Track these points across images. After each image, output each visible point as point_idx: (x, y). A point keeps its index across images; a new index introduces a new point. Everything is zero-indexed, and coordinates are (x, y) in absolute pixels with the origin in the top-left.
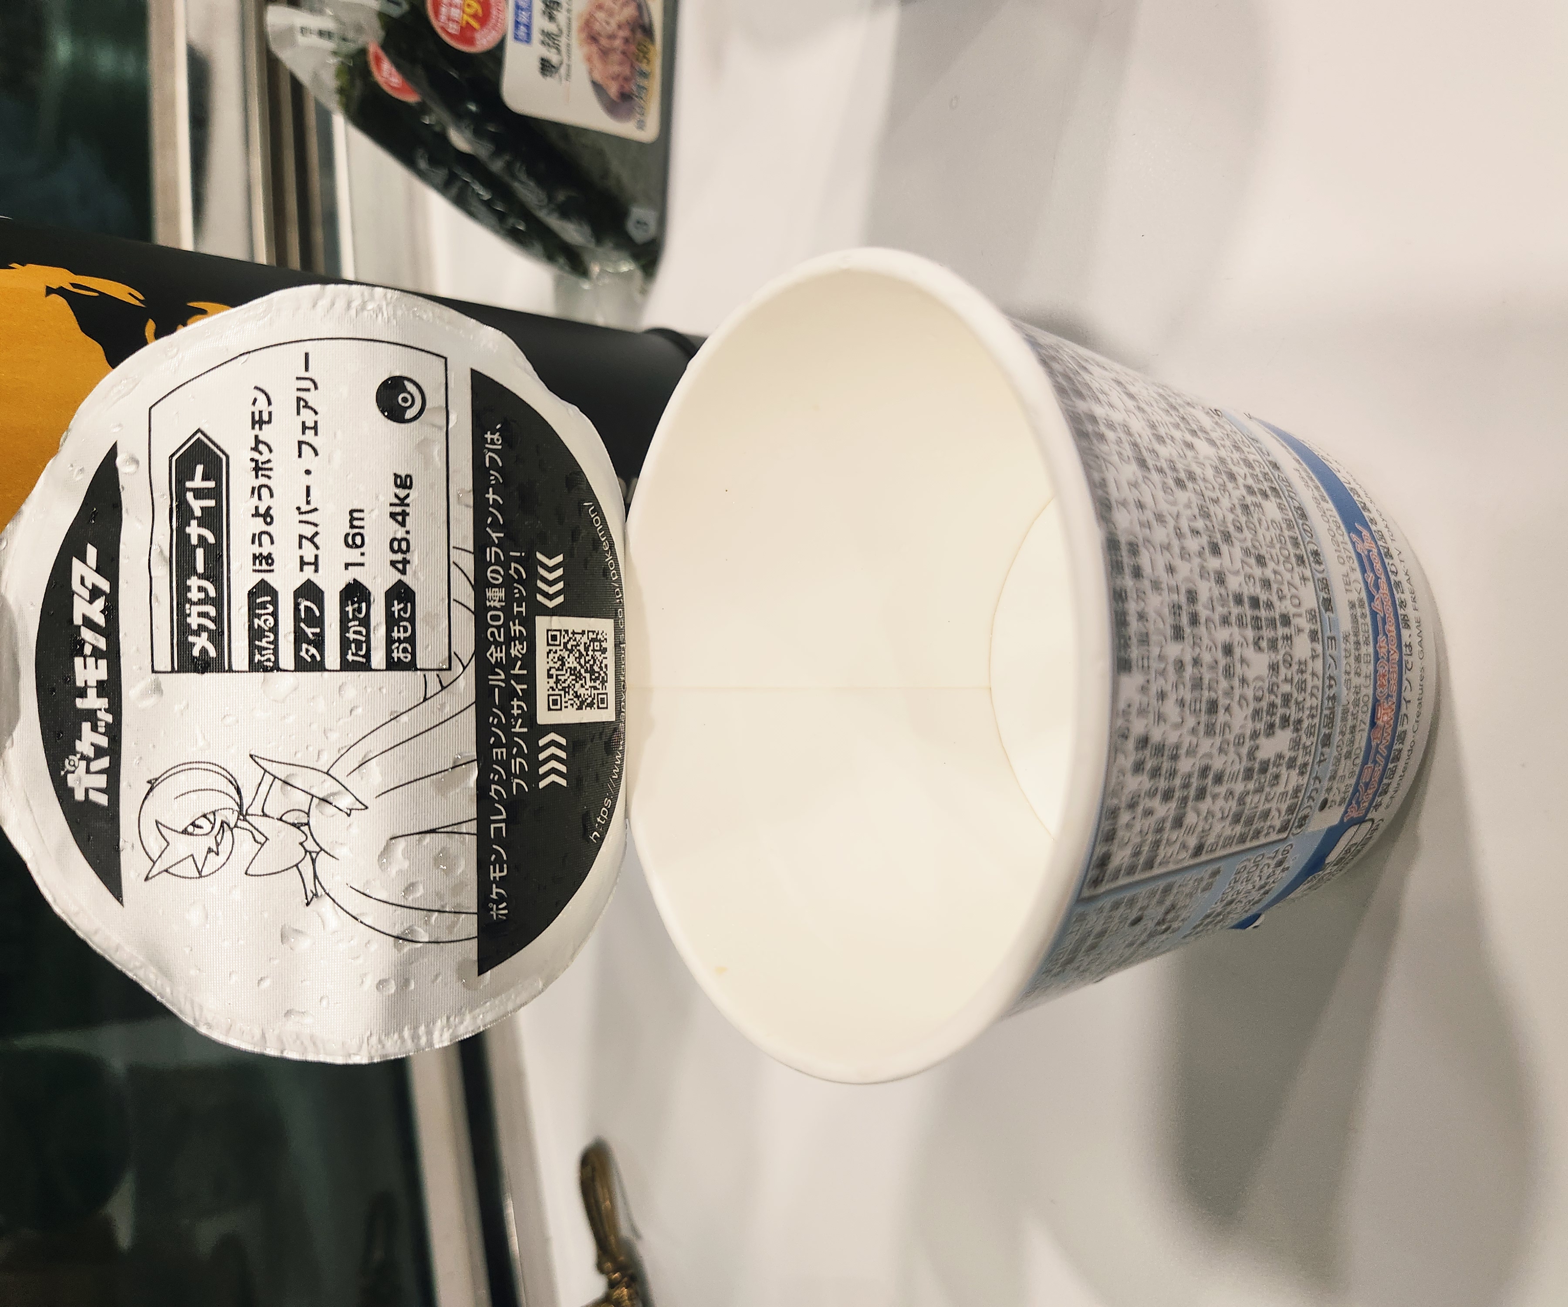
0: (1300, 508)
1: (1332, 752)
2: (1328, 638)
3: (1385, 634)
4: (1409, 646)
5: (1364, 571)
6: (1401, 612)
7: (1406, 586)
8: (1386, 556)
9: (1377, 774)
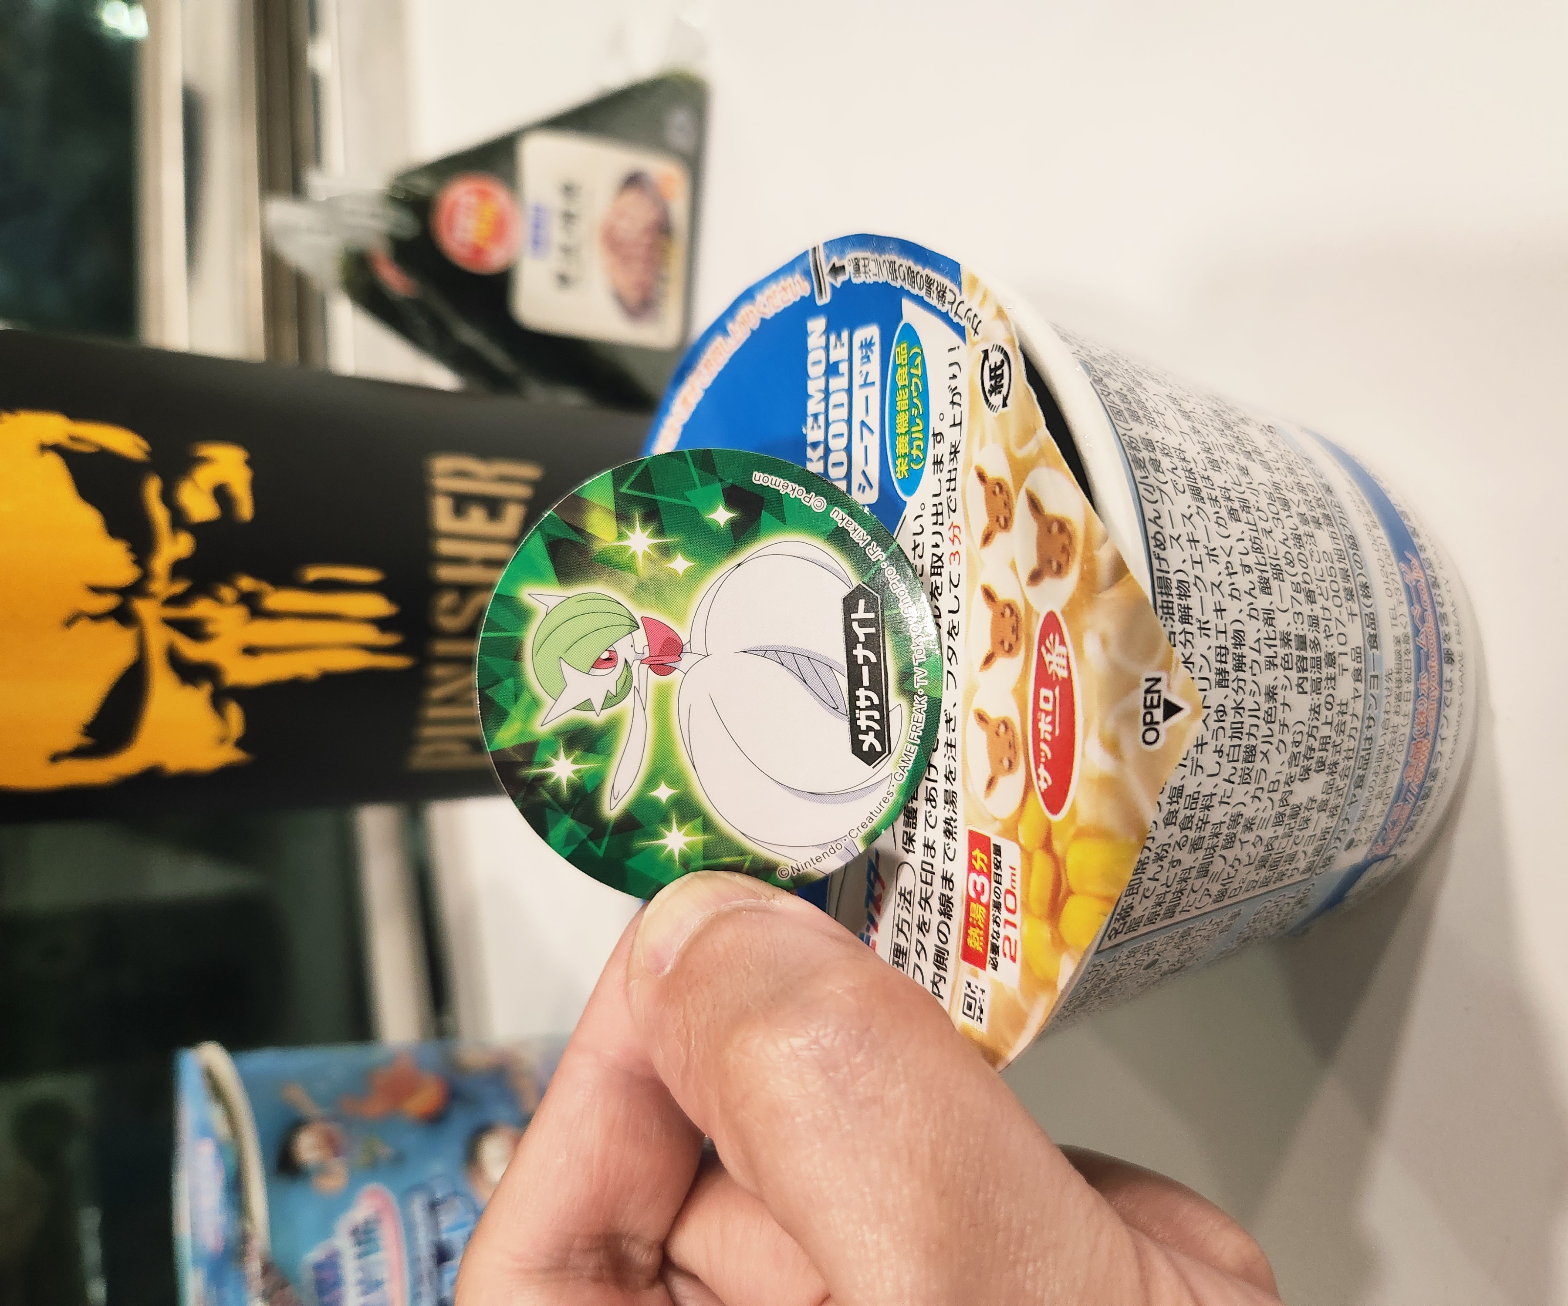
0: (1351, 537)
1: (1363, 794)
2: (1372, 676)
3: (1427, 670)
4: (1450, 681)
5: (1411, 603)
6: (1445, 646)
7: (1451, 618)
8: (1433, 586)
9: (1407, 812)
